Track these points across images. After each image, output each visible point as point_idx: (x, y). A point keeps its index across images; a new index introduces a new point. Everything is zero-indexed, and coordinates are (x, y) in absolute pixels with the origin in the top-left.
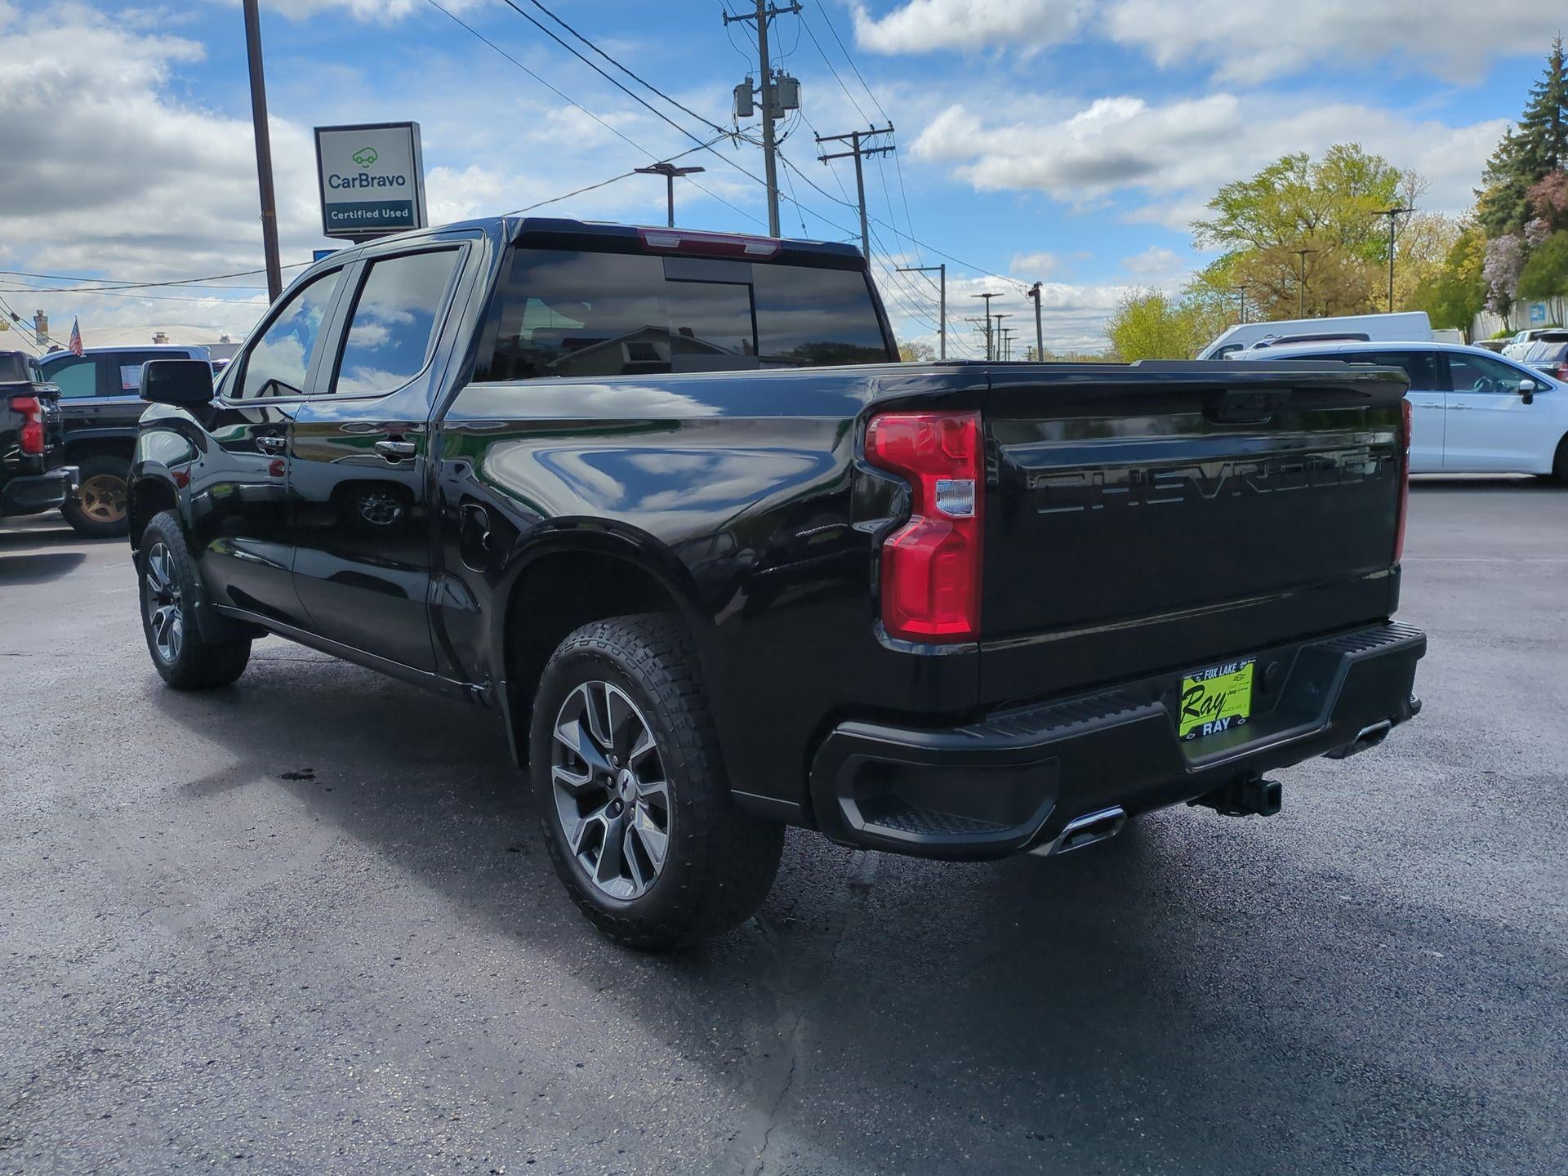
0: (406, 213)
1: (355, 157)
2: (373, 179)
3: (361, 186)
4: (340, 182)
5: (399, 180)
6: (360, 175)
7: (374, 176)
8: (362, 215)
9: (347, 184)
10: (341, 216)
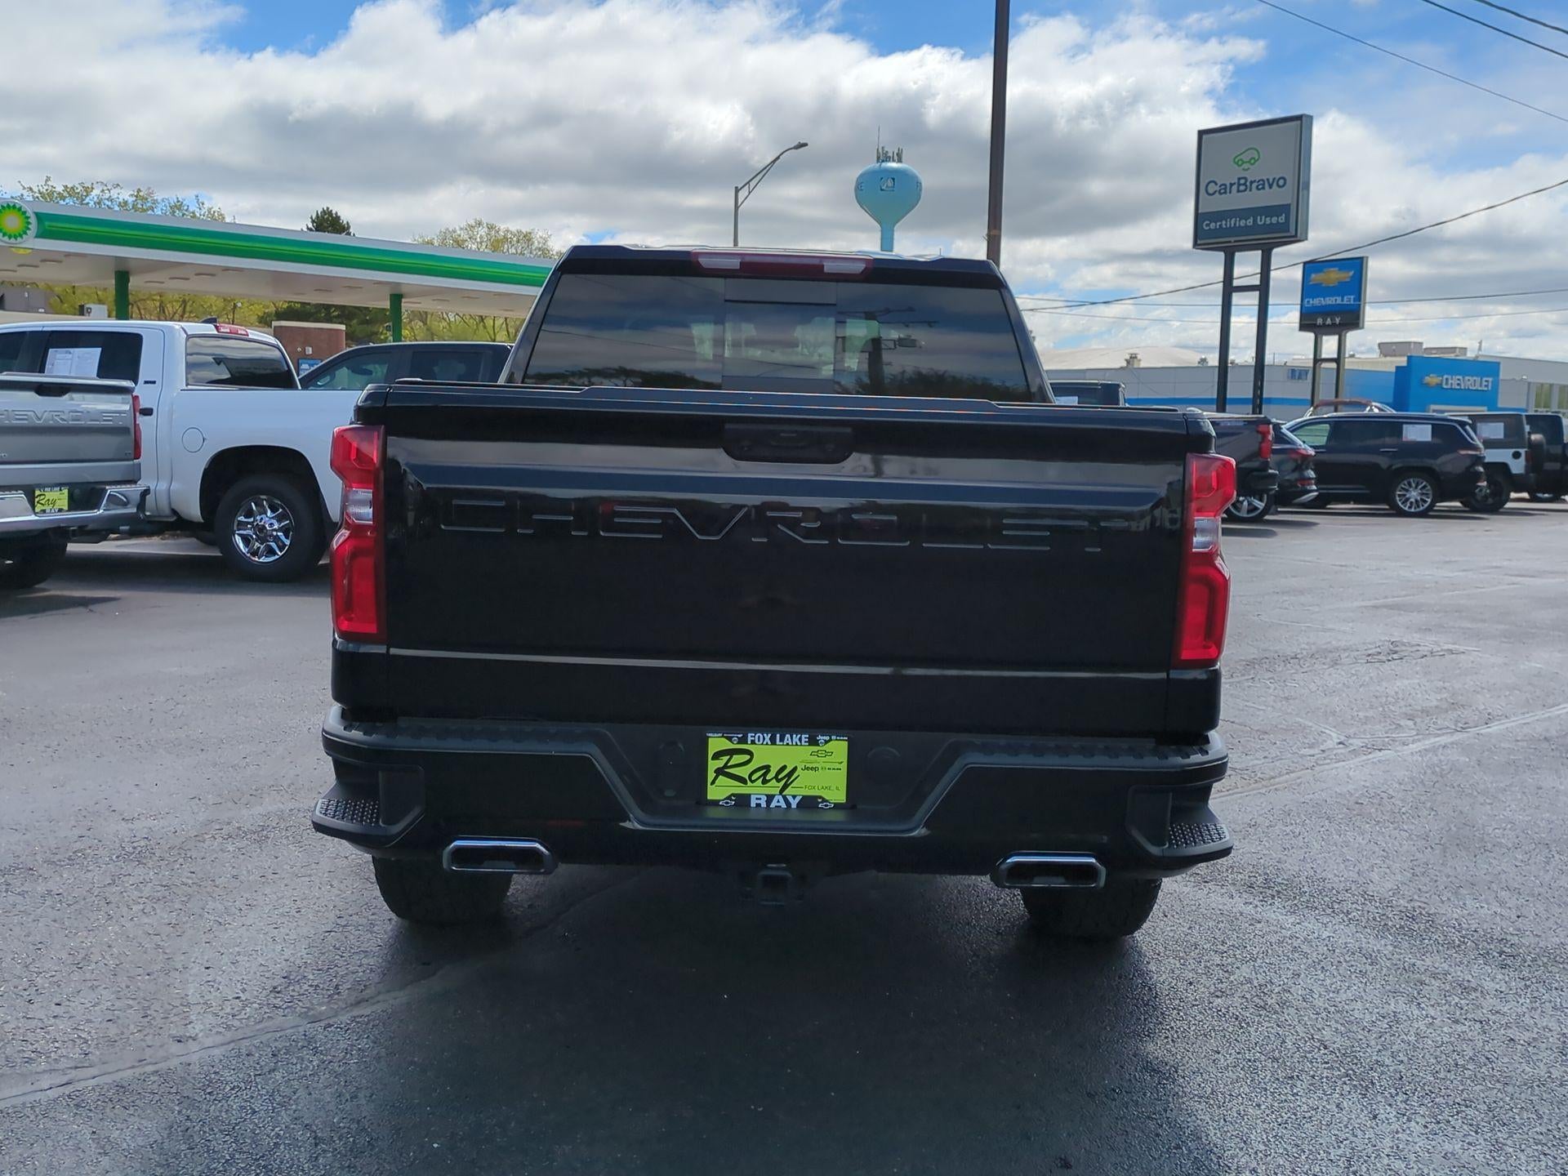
0: (1282, 219)
1: (1236, 160)
2: (1252, 182)
3: (1239, 191)
4: (1217, 188)
5: (1280, 182)
6: (1239, 179)
7: (1253, 180)
8: (1235, 224)
9: (1224, 189)
10: (1212, 226)
